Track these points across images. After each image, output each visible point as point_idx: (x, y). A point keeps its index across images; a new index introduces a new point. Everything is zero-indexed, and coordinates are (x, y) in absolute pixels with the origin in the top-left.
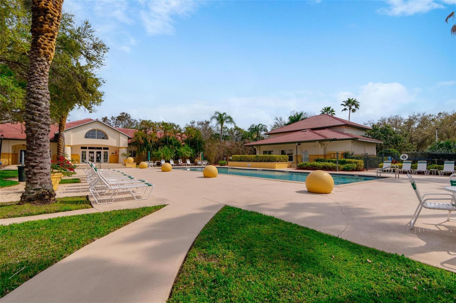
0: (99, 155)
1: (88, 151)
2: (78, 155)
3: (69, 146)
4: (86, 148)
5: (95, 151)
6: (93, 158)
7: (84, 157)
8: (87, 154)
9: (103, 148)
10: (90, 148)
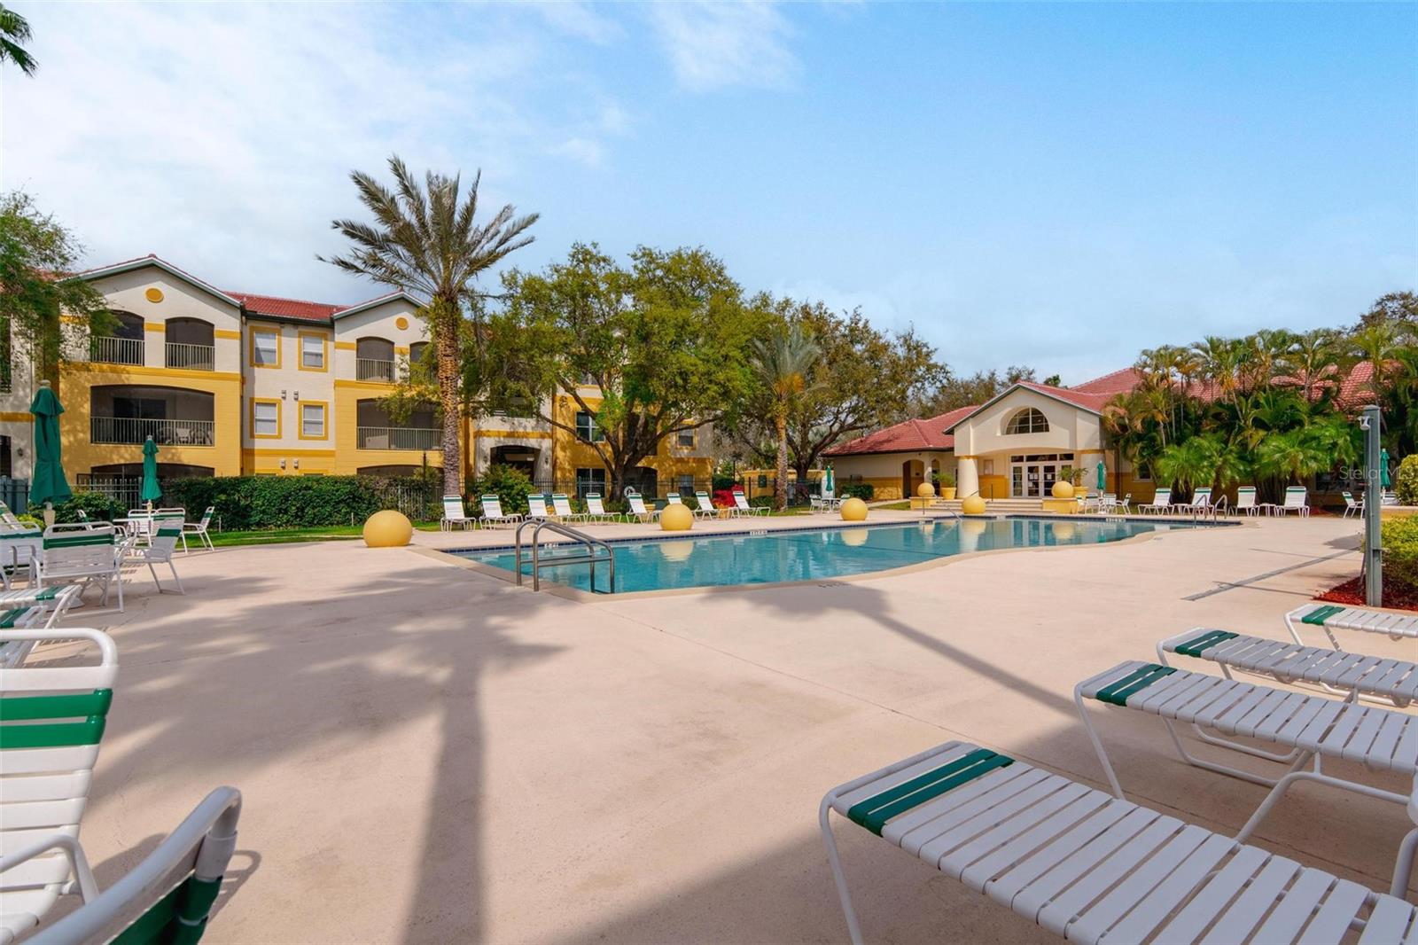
0: (1049, 477)
1: (1025, 465)
2: (1003, 477)
3: (968, 457)
4: (1020, 459)
5: (1041, 465)
6: (1036, 484)
7: (1018, 481)
8: (1025, 473)
9: (1061, 455)
10: (1031, 458)
